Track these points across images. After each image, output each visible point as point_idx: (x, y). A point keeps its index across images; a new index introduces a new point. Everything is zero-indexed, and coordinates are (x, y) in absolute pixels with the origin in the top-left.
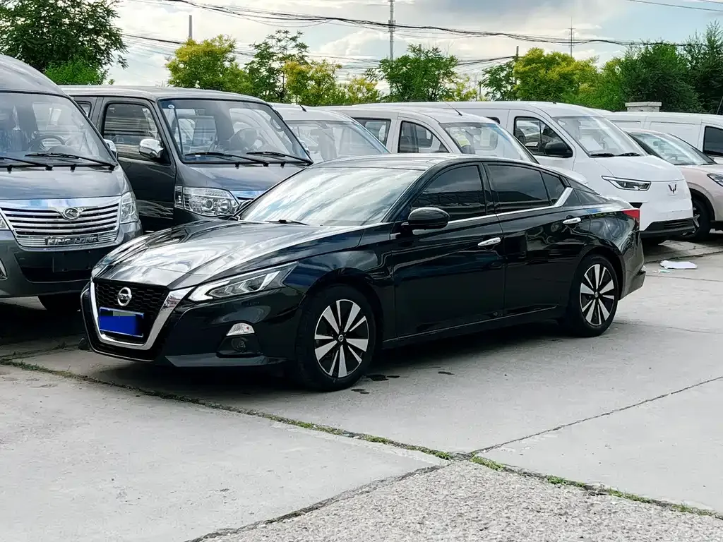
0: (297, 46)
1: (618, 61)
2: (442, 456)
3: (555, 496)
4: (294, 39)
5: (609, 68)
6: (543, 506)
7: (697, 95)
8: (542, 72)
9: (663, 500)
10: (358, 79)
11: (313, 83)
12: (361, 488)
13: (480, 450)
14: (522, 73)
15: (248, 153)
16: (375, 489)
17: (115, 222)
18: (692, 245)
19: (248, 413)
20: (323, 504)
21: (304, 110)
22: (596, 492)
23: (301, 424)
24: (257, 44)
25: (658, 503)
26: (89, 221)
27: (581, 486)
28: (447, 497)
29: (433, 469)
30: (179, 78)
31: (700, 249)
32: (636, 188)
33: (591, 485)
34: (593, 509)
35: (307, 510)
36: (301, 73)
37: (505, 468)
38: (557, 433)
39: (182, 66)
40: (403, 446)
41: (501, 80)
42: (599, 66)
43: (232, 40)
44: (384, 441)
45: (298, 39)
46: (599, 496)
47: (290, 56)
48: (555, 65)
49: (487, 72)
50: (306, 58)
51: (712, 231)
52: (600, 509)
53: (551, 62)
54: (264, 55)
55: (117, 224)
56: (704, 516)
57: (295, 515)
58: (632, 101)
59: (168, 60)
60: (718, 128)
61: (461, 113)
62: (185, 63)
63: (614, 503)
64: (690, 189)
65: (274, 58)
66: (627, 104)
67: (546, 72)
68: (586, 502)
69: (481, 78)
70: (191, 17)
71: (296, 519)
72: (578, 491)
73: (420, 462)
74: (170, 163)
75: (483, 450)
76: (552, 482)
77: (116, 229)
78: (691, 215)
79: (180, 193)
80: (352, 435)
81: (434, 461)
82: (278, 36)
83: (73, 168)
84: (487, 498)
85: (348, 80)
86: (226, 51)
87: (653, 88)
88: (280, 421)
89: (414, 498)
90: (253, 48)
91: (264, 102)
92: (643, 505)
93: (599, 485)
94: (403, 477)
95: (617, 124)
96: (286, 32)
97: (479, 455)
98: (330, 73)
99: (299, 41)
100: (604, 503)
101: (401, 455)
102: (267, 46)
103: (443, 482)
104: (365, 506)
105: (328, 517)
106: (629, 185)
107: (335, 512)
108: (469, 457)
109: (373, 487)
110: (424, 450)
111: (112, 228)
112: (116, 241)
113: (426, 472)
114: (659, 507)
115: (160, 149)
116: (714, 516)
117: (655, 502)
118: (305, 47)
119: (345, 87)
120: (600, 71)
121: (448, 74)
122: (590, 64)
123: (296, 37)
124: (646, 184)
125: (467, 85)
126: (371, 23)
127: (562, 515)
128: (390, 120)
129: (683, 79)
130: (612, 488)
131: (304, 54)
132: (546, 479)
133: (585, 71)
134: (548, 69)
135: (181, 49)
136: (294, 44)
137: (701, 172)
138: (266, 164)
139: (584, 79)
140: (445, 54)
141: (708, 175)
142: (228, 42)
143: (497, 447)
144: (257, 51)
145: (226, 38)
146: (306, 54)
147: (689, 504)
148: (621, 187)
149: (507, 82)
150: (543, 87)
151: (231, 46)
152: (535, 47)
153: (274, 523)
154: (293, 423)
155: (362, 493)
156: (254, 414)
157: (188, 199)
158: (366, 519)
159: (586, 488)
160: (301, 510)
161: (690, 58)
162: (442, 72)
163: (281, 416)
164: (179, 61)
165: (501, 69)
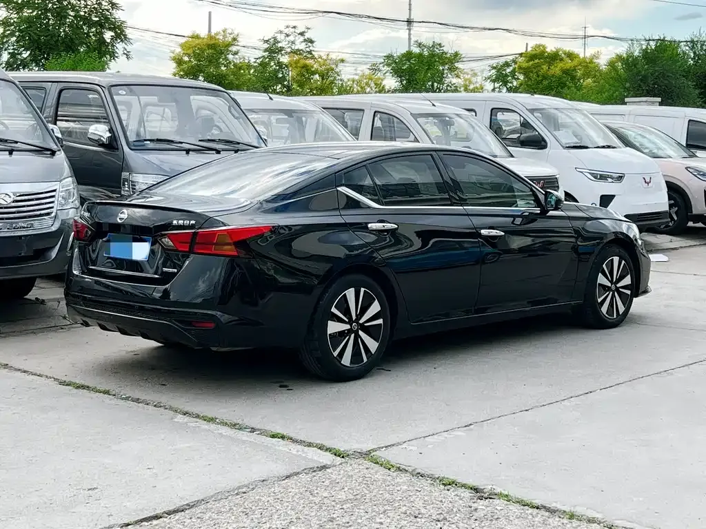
0: (305, 40)
1: (619, 58)
2: (337, 454)
3: (440, 499)
4: (302, 34)
5: (611, 64)
6: (423, 511)
7: (697, 92)
8: (545, 67)
9: (553, 505)
10: (367, 73)
11: (317, 77)
12: (239, 488)
13: (379, 448)
14: (524, 69)
15: (200, 141)
16: (253, 489)
17: (52, 208)
18: (669, 237)
19: (155, 406)
20: (190, 506)
21: (271, 98)
22: (486, 495)
23: (205, 419)
24: (265, 39)
25: (547, 509)
26: (24, 206)
27: (471, 489)
28: (325, 500)
29: (324, 467)
30: (183, 70)
31: (677, 242)
32: (610, 180)
33: (482, 488)
34: (476, 515)
35: (169, 513)
36: (305, 67)
37: (399, 468)
38: (467, 430)
39: (186, 59)
40: (301, 442)
41: (506, 75)
42: (603, 62)
43: (236, 33)
44: (283, 437)
45: (306, 34)
46: (489, 500)
47: (298, 50)
48: (558, 61)
49: (494, 68)
50: (313, 53)
51: (690, 224)
52: (483, 515)
53: (554, 57)
54: (273, 49)
55: (54, 210)
56: (592, 525)
57: (157, 517)
58: (632, 97)
59: (173, 53)
60: (701, 122)
61: (435, 104)
62: (189, 56)
63: (499, 508)
64: (666, 182)
65: (283, 52)
66: (626, 100)
67: (549, 68)
68: (470, 507)
69: (487, 74)
70: (210, 13)
71: (155, 522)
72: (467, 494)
73: (312, 460)
74: (118, 149)
75: (383, 448)
76: (443, 484)
77: (53, 215)
78: (666, 208)
79: (126, 180)
80: (253, 430)
81: (326, 458)
82: (286, 31)
83: (11, 152)
84: (367, 501)
85: (356, 74)
86: (230, 45)
87: (654, 84)
88: (185, 414)
89: (290, 500)
90: (262, 43)
91: (224, 90)
92: (531, 511)
93: (490, 487)
94: (287, 477)
95: (597, 117)
96: (294, 27)
97: (377, 453)
98: (334, 66)
99: (307, 36)
100: (488, 509)
101: (294, 452)
102: (276, 41)
103: (327, 483)
104: (235, 509)
105: (190, 520)
106: (603, 178)
107: (199, 516)
108: (367, 455)
109: (251, 487)
110: (321, 448)
111: (48, 214)
112: (52, 227)
113: (314, 471)
114: (547, 514)
115: (109, 135)
116: (602, 525)
117: (545, 507)
118: (312, 42)
119: (353, 82)
120: (604, 68)
121: (452, 69)
122: (595, 61)
123: (304, 32)
124: (620, 176)
125: (474, 80)
126: (369, 17)
127: (439, 521)
128: (363, 110)
129: (684, 76)
130: (503, 492)
131: (311, 48)
132: (438, 481)
133: (589, 67)
134: (550, 64)
135: (186, 42)
136: (302, 39)
137: (678, 165)
138: (218, 152)
139: (587, 75)
140: (449, 49)
141: (686, 168)
142: (232, 36)
143: (399, 444)
144: (266, 46)
145: (229, 31)
146: (313, 49)
147: (579, 510)
148: (593, 179)
149: (513, 77)
150: (546, 82)
151: (234, 39)
152: (538, 43)
153: (129, 527)
154: (198, 416)
155: (237, 494)
156: (160, 406)
157: (135, 185)
158: (228, 523)
159: (476, 490)
160: (165, 512)
161: (692, 55)
162: (447, 67)
163: (186, 410)
164: (184, 54)
165: (507, 64)
